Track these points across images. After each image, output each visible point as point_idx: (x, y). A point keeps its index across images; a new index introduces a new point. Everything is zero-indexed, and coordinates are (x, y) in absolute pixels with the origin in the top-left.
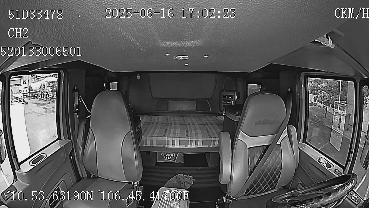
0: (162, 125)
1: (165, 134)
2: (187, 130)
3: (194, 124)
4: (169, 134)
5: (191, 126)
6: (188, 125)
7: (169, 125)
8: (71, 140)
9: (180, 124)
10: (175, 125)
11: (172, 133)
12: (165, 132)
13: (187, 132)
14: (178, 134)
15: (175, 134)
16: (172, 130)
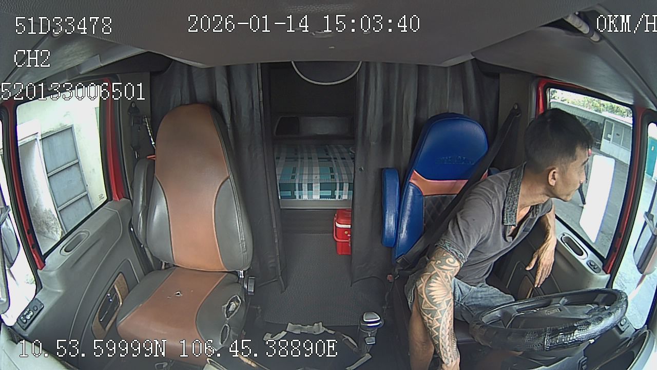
0: (286, 161)
1: (294, 176)
2: (332, 168)
3: (344, 159)
4: (300, 174)
5: (339, 161)
6: (333, 160)
7: (300, 160)
8: (130, 199)
9: (319, 159)
10: (310, 160)
11: (306, 174)
12: (294, 171)
13: (332, 171)
14: (317, 174)
15: (312, 174)
16: (305, 168)
